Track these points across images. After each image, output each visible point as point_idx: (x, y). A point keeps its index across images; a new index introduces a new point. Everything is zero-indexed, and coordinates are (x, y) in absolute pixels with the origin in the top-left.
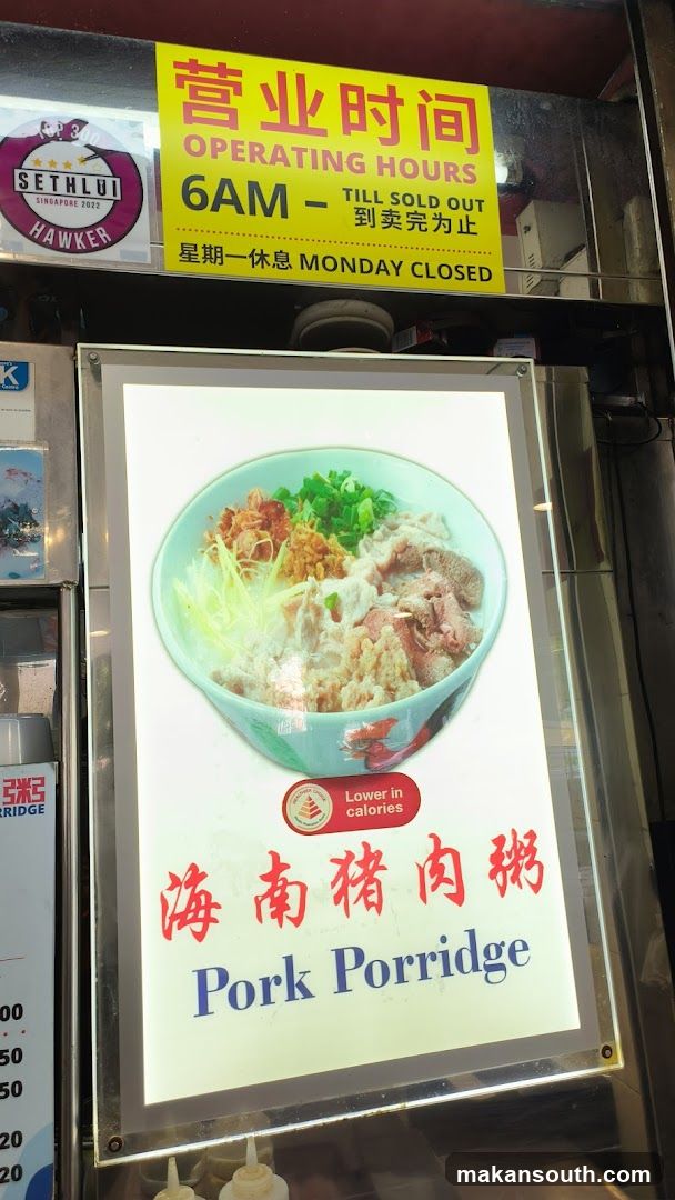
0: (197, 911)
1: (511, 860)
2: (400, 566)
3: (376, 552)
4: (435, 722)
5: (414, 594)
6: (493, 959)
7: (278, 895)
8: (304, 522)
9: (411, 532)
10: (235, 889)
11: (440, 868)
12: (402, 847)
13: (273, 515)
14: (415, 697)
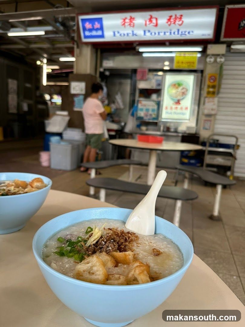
0: (166, 108)
1: (186, 108)
2: (183, 89)
3: (181, 88)
4: (183, 99)
5: (183, 91)
6: (183, 114)
7: (171, 108)
8: (177, 85)
9: (184, 86)
10: (169, 108)
11: (181, 108)
12: (179, 107)
13: (175, 85)
14: (182, 98)
